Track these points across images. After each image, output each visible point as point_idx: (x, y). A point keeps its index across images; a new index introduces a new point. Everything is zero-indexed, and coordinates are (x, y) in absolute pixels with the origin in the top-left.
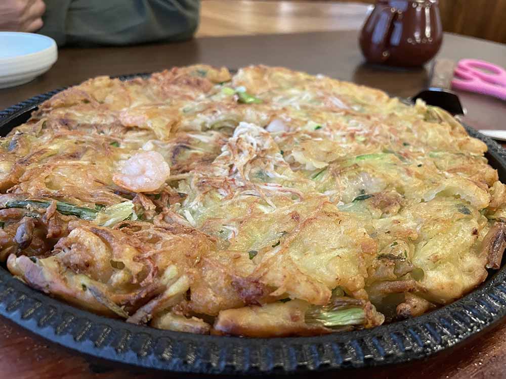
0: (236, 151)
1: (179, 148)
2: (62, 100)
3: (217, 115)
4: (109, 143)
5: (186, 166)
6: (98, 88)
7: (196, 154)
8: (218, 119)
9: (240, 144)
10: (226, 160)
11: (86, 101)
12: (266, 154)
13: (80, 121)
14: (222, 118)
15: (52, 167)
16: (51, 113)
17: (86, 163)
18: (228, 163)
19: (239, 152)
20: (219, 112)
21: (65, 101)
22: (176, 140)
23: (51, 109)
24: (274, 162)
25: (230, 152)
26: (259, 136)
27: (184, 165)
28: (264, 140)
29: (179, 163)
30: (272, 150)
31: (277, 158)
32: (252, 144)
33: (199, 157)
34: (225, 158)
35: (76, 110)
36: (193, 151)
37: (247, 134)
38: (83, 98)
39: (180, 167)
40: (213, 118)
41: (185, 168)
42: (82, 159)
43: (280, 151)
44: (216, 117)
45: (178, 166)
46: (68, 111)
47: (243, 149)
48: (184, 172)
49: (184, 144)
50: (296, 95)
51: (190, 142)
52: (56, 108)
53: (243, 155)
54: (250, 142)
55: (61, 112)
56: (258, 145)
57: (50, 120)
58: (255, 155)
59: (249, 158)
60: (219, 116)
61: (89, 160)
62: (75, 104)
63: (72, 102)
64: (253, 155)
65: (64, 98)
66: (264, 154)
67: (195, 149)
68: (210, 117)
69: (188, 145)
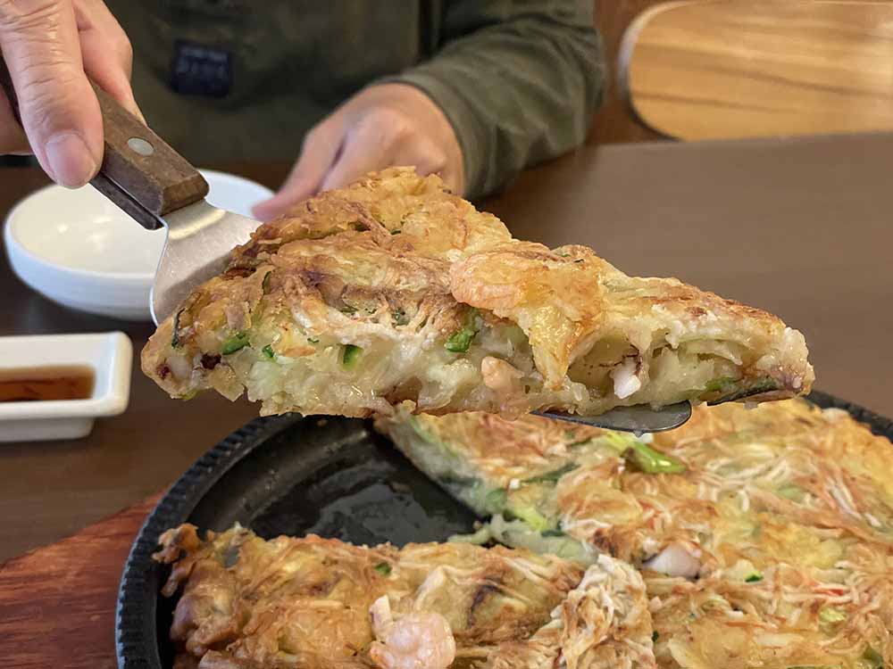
0: (575, 624)
1: (485, 590)
2: (305, 222)
3: (703, 323)
4: (375, 564)
5: (488, 633)
6: (389, 195)
7: (510, 609)
8: (702, 331)
9: (583, 608)
10: (553, 639)
11: (361, 227)
12: (625, 636)
13: (348, 279)
14: (715, 332)
15: (288, 611)
16: (281, 251)
17: (337, 604)
18: (556, 645)
19: (579, 625)
20: (711, 316)
21: (311, 224)
22: (484, 573)
23: (278, 241)
24: (635, 657)
25: (563, 624)
26: (623, 593)
27: (485, 631)
28: (632, 603)
29: (478, 626)
30: (639, 628)
31: (641, 646)
32: (606, 609)
33: (514, 616)
34: (553, 633)
35: (338, 249)
36: (507, 600)
37: (602, 587)
38: (353, 219)
39: (478, 633)
40: (693, 326)
41: (486, 637)
42: (331, 596)
43: (651, 632)
44: (699, 326)
45: (476, 631)
46: (318, 249)
47: (586, 620)
48: (482, 644)
49: (495, 584)
50: (759, 461)
51: (505, 580)
52: (290, 240)
53: (584, 631)
54: (604, 605)
55: (303, 252)
56: (616, 613)
57: (279, 271)
58: (604, 638)
59: (593, 642)
60: (708, 325)
61: (340, 600)
62: (334, 232)
63: (327, 227)
64: (601, 637)
65: (309, 217)
66: (622, 635)
67: (511, 596)
68: (685, 322)
69: (501, 587)
